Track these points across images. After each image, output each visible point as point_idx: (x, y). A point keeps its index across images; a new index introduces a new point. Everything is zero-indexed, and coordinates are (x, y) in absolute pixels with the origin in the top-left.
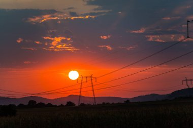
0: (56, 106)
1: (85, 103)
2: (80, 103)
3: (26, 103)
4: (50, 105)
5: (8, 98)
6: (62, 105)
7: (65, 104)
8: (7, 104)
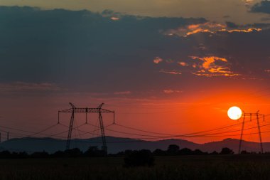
0: (206, 153)
1: (248, 151)
2: (241, 150)
3: (165, 148)
4: (198, 152)
5: (140, 141)
6: (215, 153)
7: (219, 151)
8: (139, 149)
